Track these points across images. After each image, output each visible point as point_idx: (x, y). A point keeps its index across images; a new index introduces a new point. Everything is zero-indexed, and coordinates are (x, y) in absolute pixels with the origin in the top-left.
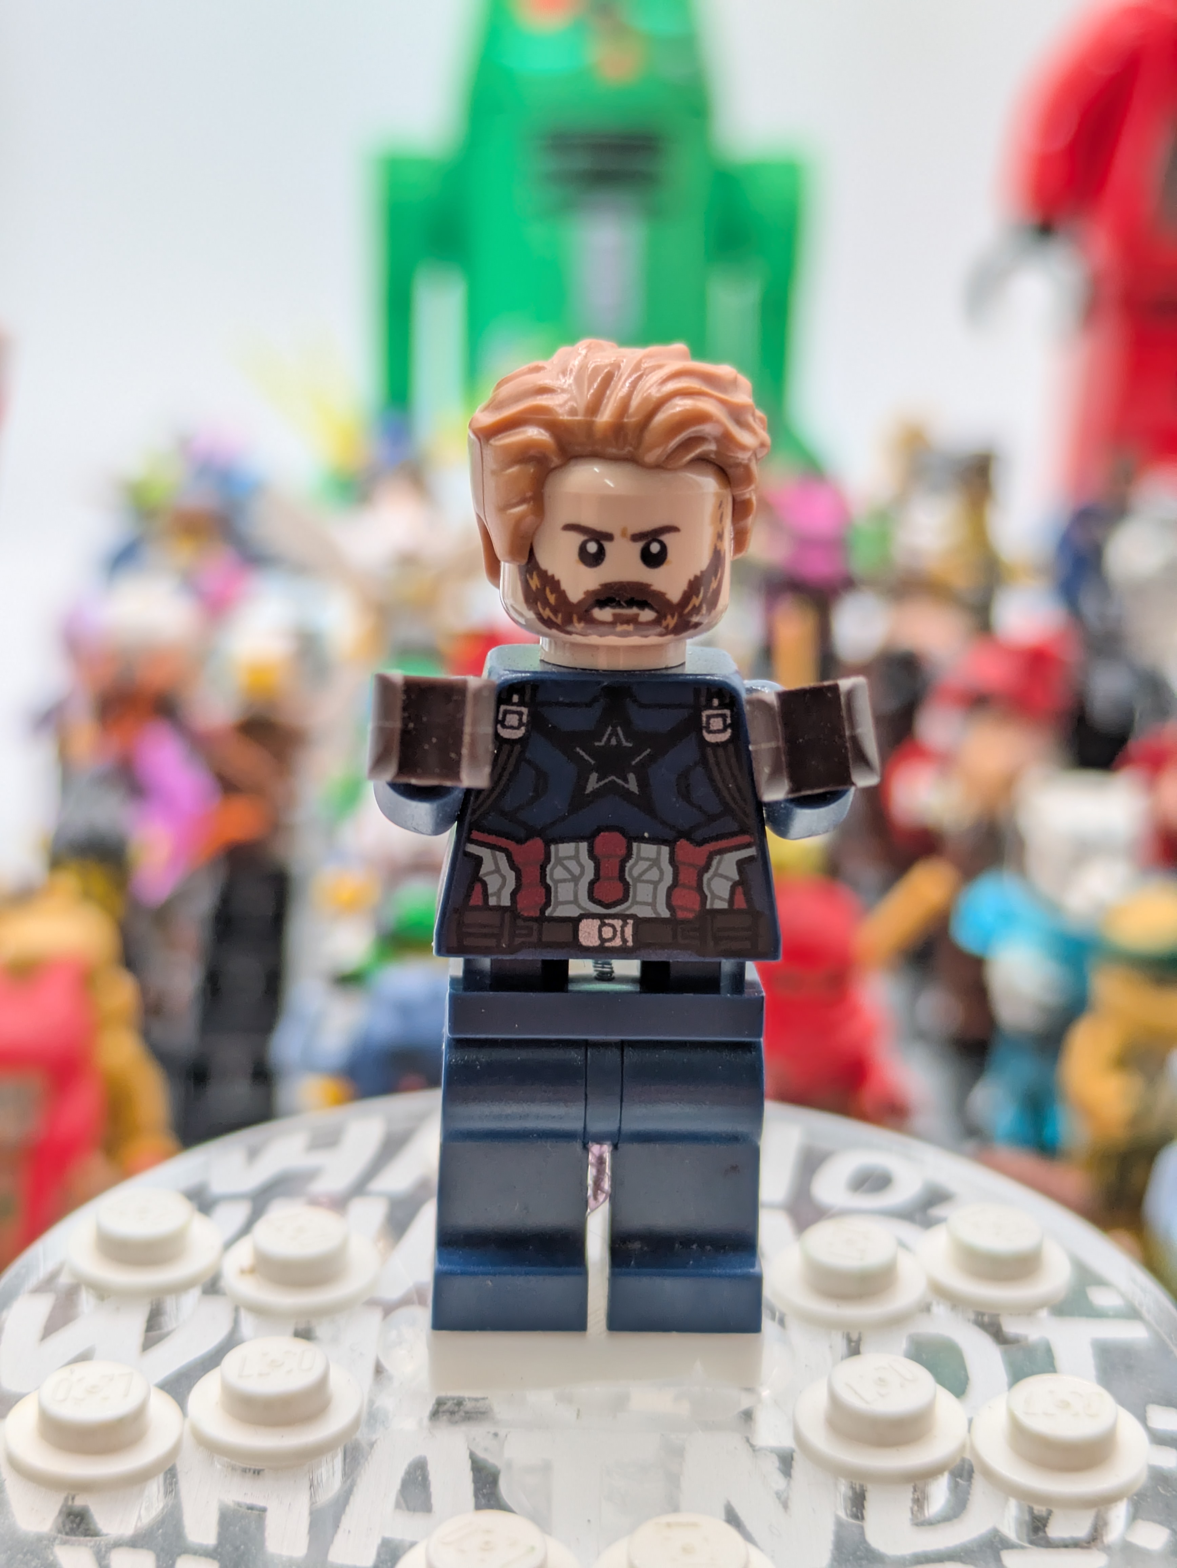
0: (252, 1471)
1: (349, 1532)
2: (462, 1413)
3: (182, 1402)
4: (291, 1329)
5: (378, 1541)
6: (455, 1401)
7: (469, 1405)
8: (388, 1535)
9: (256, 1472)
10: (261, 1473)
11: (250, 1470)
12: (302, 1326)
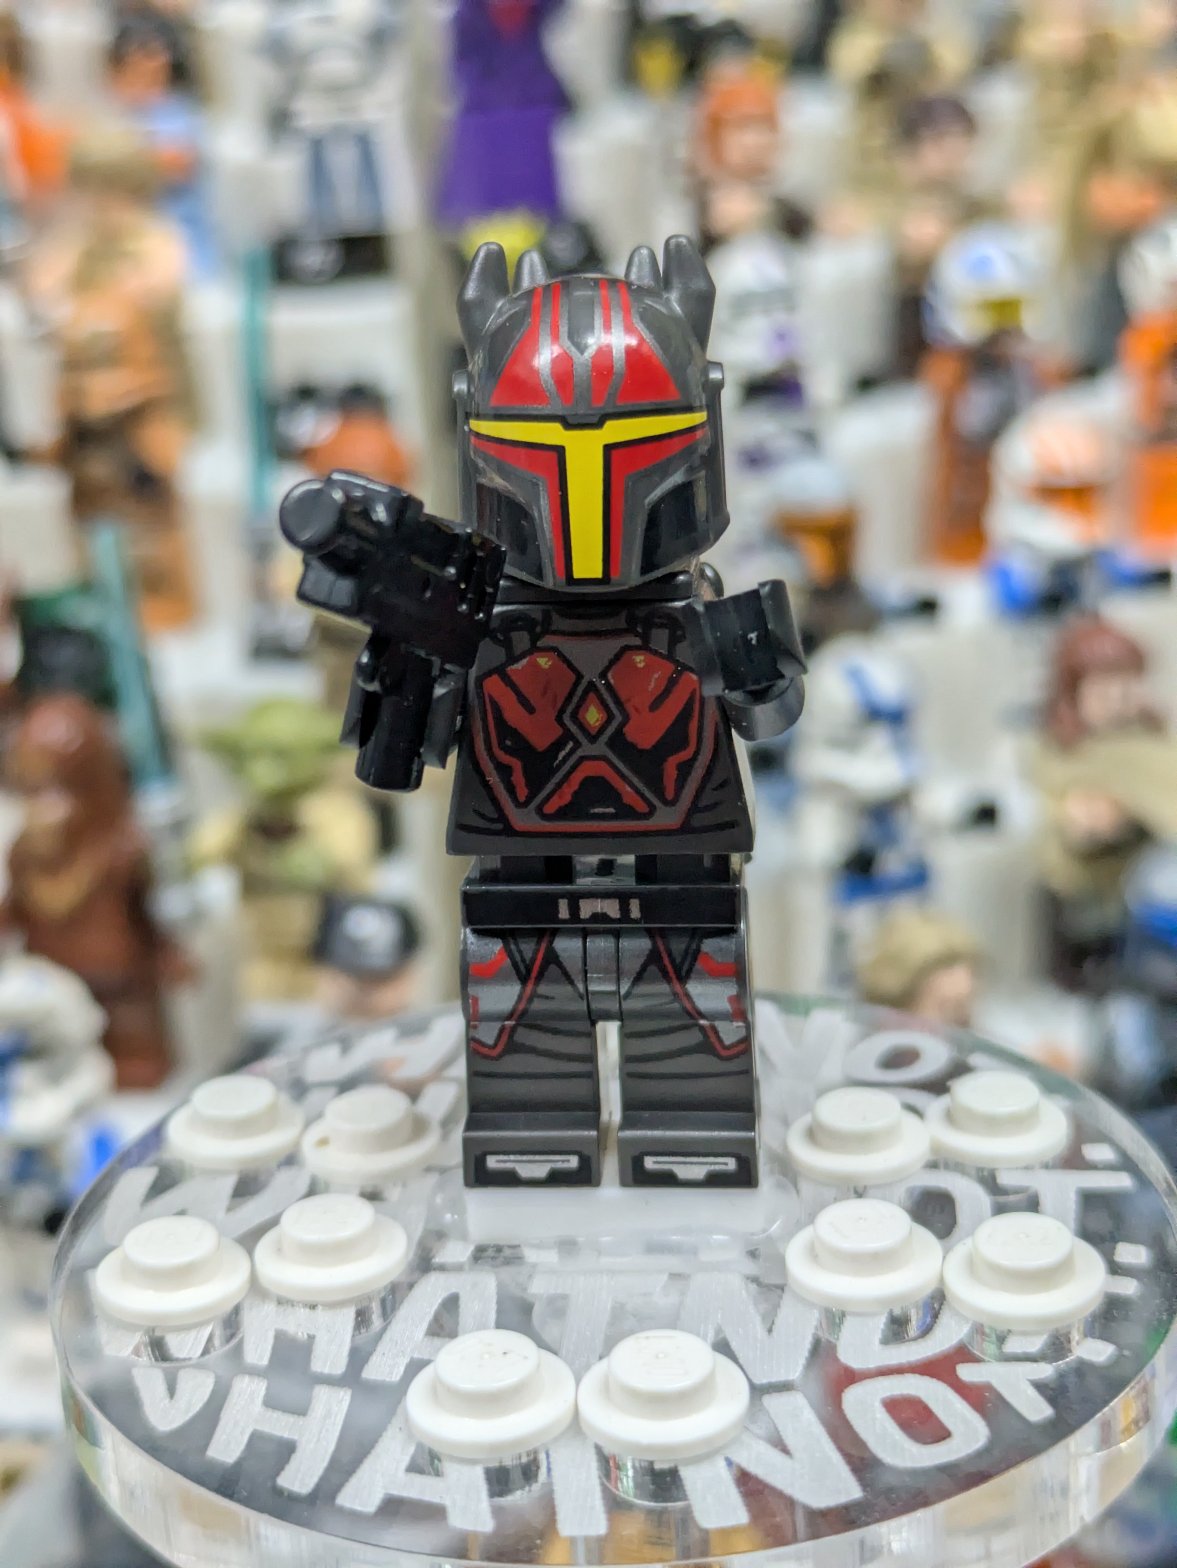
0: (308, 1306)
1: (384, 1354)
2: (501, 1259)
3: (250, 1252)
4: (357, 1191)
5: (406, 1361)
6: (495, 1249)
7: (507, 1252)
8: (416, 1356)
9: (312, 1307)
10: (316, 1308)
11: (306, 1305)
12: (369, 1189)
